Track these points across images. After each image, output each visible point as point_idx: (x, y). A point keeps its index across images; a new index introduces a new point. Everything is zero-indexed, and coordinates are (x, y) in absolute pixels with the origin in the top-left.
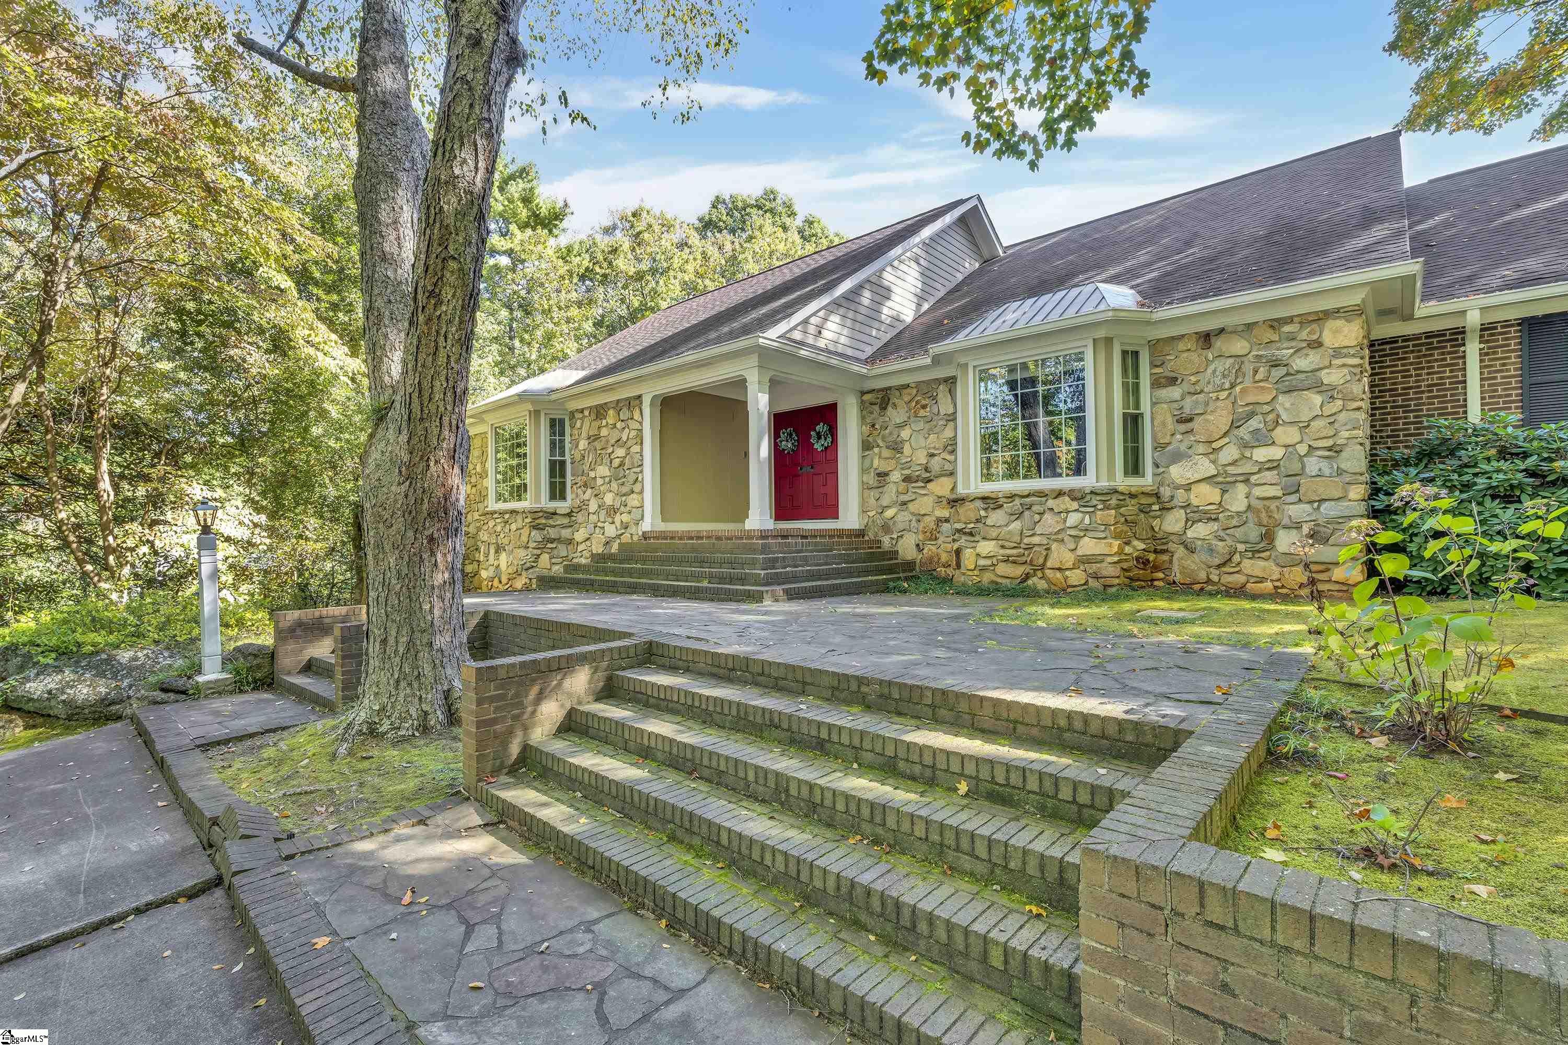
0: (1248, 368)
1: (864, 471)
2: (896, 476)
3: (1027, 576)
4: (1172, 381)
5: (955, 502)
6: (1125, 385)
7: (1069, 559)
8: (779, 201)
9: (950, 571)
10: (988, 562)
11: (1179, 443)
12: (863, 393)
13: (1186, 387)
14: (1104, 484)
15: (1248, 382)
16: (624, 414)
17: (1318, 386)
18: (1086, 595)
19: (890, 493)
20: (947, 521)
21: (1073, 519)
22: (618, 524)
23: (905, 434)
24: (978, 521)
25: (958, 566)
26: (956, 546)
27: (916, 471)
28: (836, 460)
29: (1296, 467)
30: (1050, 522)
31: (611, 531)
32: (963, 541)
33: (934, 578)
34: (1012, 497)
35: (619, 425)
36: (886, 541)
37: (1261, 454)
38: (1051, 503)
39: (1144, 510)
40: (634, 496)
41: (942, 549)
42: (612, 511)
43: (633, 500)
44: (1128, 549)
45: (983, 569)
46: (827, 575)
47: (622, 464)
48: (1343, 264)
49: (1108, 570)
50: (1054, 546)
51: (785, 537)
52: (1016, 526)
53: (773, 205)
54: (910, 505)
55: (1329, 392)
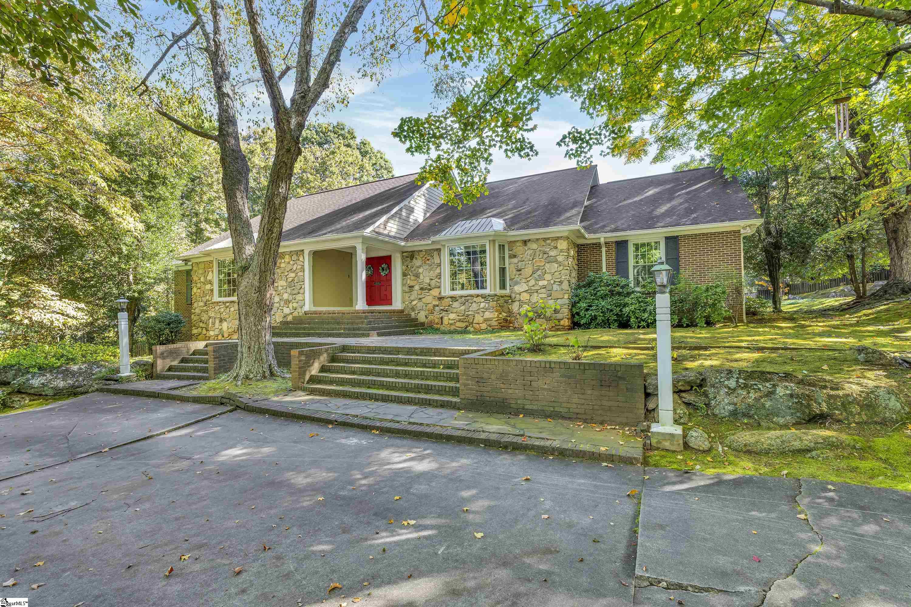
0: (537, 253)
1: (403, 285)
2: (417, 288)
3: (467, 327)
4: (515, 256)
5: (441, 298)
6: (500, 257)
7: (481, 320)
8: (346, 130)
9: (439, 326)
10: (453, 322)
11: (517, 278)
12: (403, 253)
13: (519, 259)
14: (493, 292)
15: (537, 259)
16: (294, 257)
17: (556, 261)
18: (486, 332)
19: (414, 295)
20: (437, 306)
21: (482, 305)
22: (291, 308)
23: (421, 270)
24: (449, 306)
25: (442, 324)
26: (441, 316)
27: (425, 286)
28: (391, 280)
29: (550, 288)
30: (474, 306)
31: (287, 311)
32: (444, 314)
33: (433, 329)
34: (461, 297)
35: (291, 262)
36: (413, 315)
37: (541, 283)
38: (475, 299)
39: (506, 302)
40: (300, 295)
41: (435, 317)
42: (287, 302)
43: (299, 297)
44: (501, 316)
45: (451, 324)
46: (391, 327)
47: (293, 280)
48: (561, 223)
49: (494, 323)
50: (476, 315)
51: (372, 313)
52: (463, 308)
53: (343, 132)
54: (423, 300)
55: (560, 264)
